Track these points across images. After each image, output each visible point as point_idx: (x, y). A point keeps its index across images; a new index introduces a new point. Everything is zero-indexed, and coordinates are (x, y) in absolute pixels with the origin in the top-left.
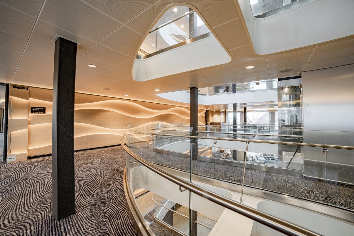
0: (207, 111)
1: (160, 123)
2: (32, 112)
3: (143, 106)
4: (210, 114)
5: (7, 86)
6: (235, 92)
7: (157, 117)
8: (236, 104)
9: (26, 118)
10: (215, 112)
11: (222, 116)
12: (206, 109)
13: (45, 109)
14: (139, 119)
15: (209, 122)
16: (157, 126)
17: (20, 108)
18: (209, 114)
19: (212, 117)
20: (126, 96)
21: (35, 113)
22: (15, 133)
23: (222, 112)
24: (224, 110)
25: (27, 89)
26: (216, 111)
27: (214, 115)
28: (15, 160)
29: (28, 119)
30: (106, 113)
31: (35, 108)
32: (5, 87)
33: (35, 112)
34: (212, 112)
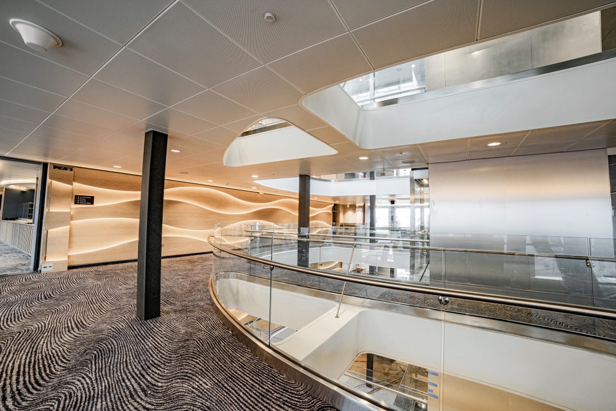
0: (335, 205)
1: (259, 222)
2: (76, 203)
3: (234, 196)
4: (341, 210)
5: (45, 165)
6: (374, 179)
7: (254, 212)
8: (374, 196)
9: (67, 210)
10: (348, 206)
11: (359, 213)
12: (333, 202)
13: (93, 198)
14: (227, 216)
15: (339, 221)
16: (253, 226)
17: (61, 196)
18: (339, 210)
19: (344, 214)
20: (210, 182)
21: (79, 204)
22: (54, 232)
23: (360, 207)
24: (362, 204)
25: (71, 170)
26: (350, 205)
27: (347, 212)
28: (51, 269)
29: (70, 212)
30: (179, 207)
31: (80, 196)
32: (41, 166)
33: (79, 202)
34: (345, 207)
